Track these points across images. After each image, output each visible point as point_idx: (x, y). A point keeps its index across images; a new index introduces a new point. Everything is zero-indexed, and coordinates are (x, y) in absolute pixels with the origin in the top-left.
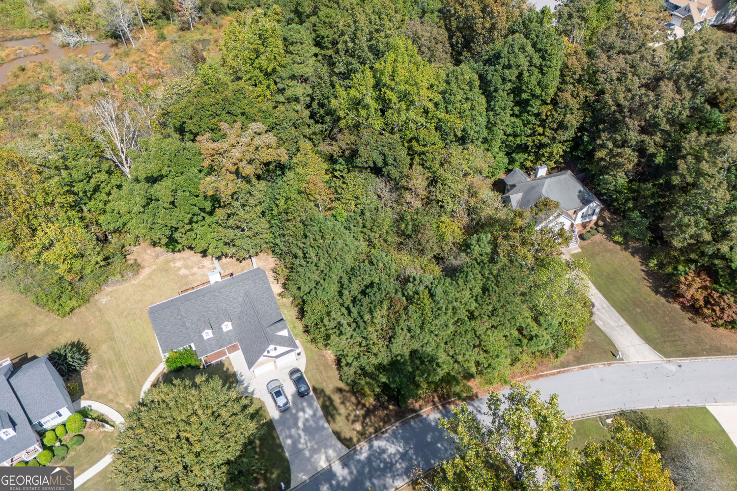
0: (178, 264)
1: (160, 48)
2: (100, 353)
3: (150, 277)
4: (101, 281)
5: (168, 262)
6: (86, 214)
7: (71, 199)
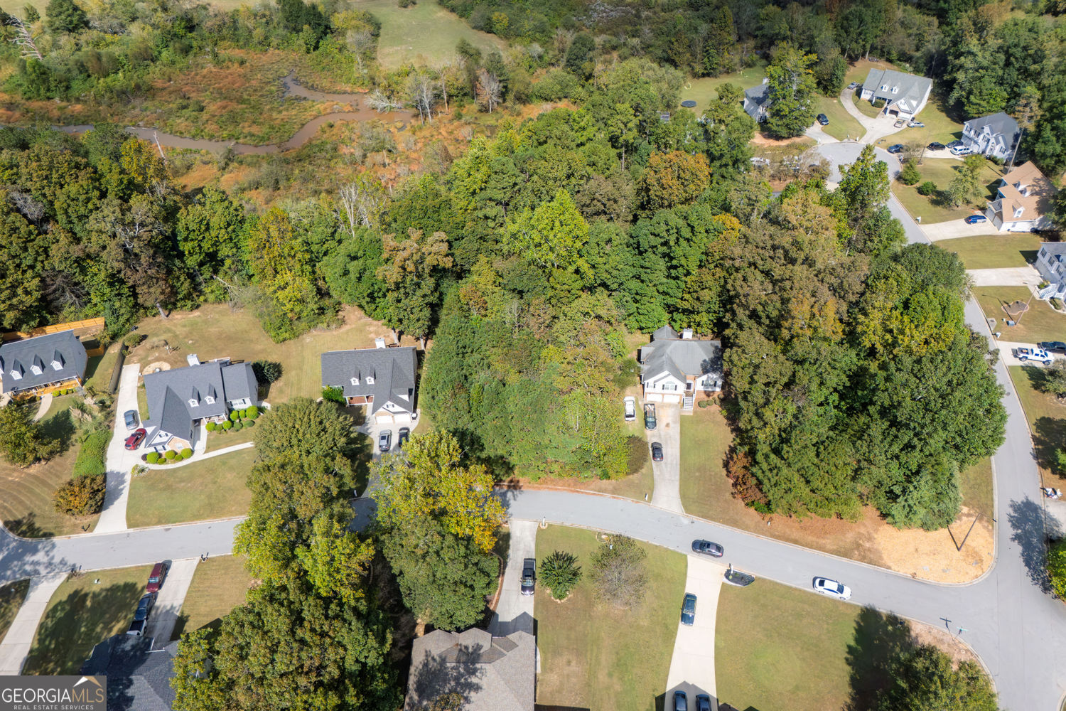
0: (372, 329)
1: (452, 127)
2: (289, 376)
3: (347, 332)
4: (312, 325)
5: (366, 325)
6: (317, 269)
7: (307, 256)
